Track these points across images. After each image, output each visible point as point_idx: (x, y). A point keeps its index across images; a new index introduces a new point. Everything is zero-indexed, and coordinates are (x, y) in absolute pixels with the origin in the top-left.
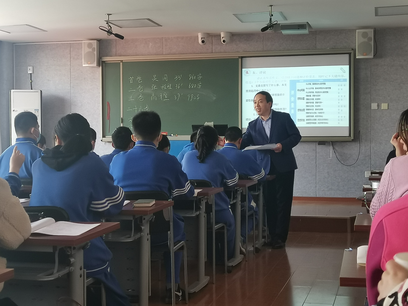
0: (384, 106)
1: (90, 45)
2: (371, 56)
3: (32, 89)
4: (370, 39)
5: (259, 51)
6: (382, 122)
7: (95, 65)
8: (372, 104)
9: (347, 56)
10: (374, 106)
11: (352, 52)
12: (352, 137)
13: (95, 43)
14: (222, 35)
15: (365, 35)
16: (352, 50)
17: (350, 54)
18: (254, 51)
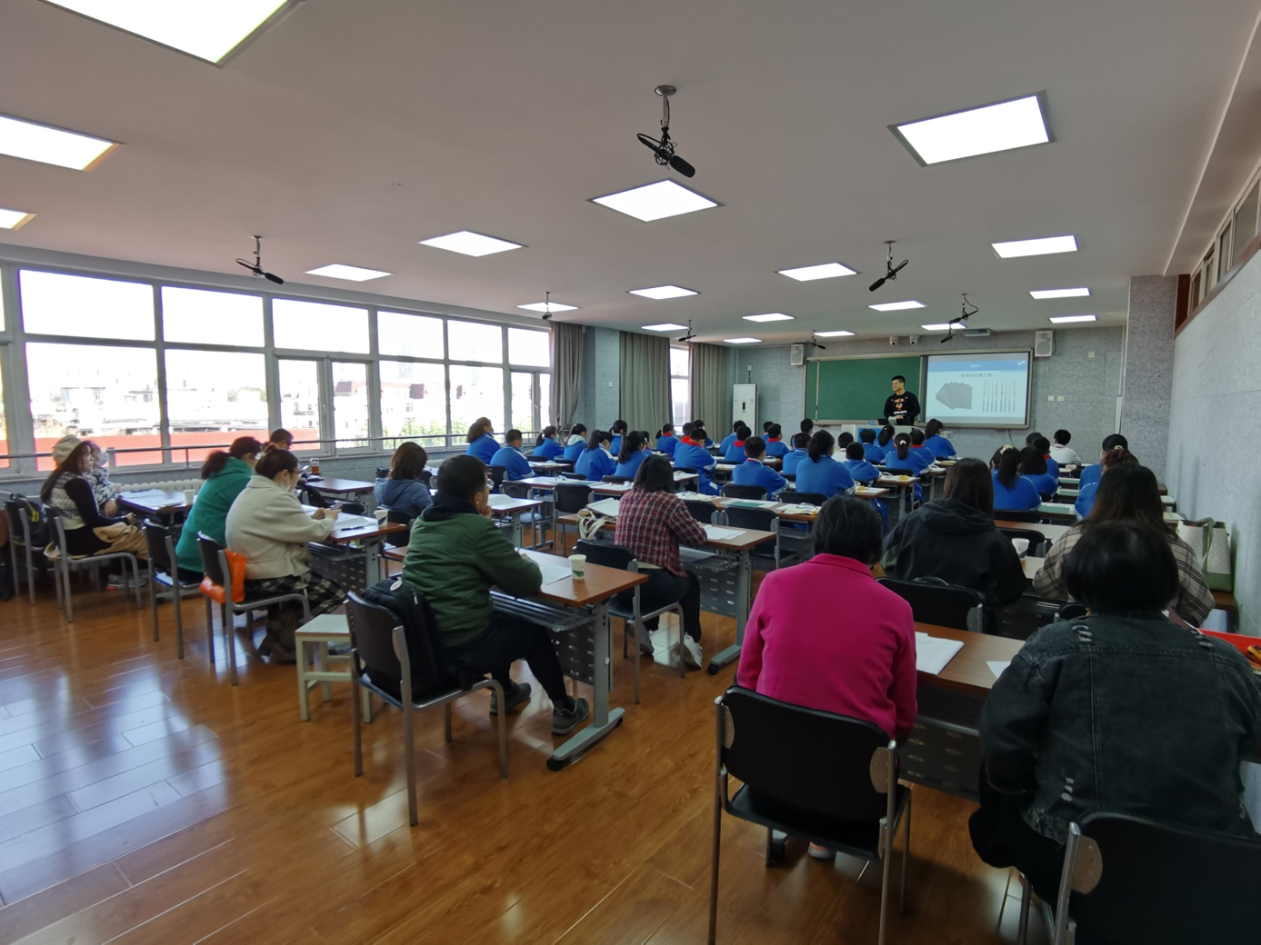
0: (1061, 399)
1: (796, 348)
2: (1050, 355)
3: (750, 383)
4: (1049, 340)
5: (943, 351)
6: (1058, 413)
7: (801, 363)
8: (1049, 396)
9: (1026, 354)
10: (1051, 398)
11: (1031, 351)
12: (1028, 426)
13: (802, 347)
14: (911, 338)
15: (1045, 337)
16: (1032, 349)
17: (1029, 353)
18: (938, 351)
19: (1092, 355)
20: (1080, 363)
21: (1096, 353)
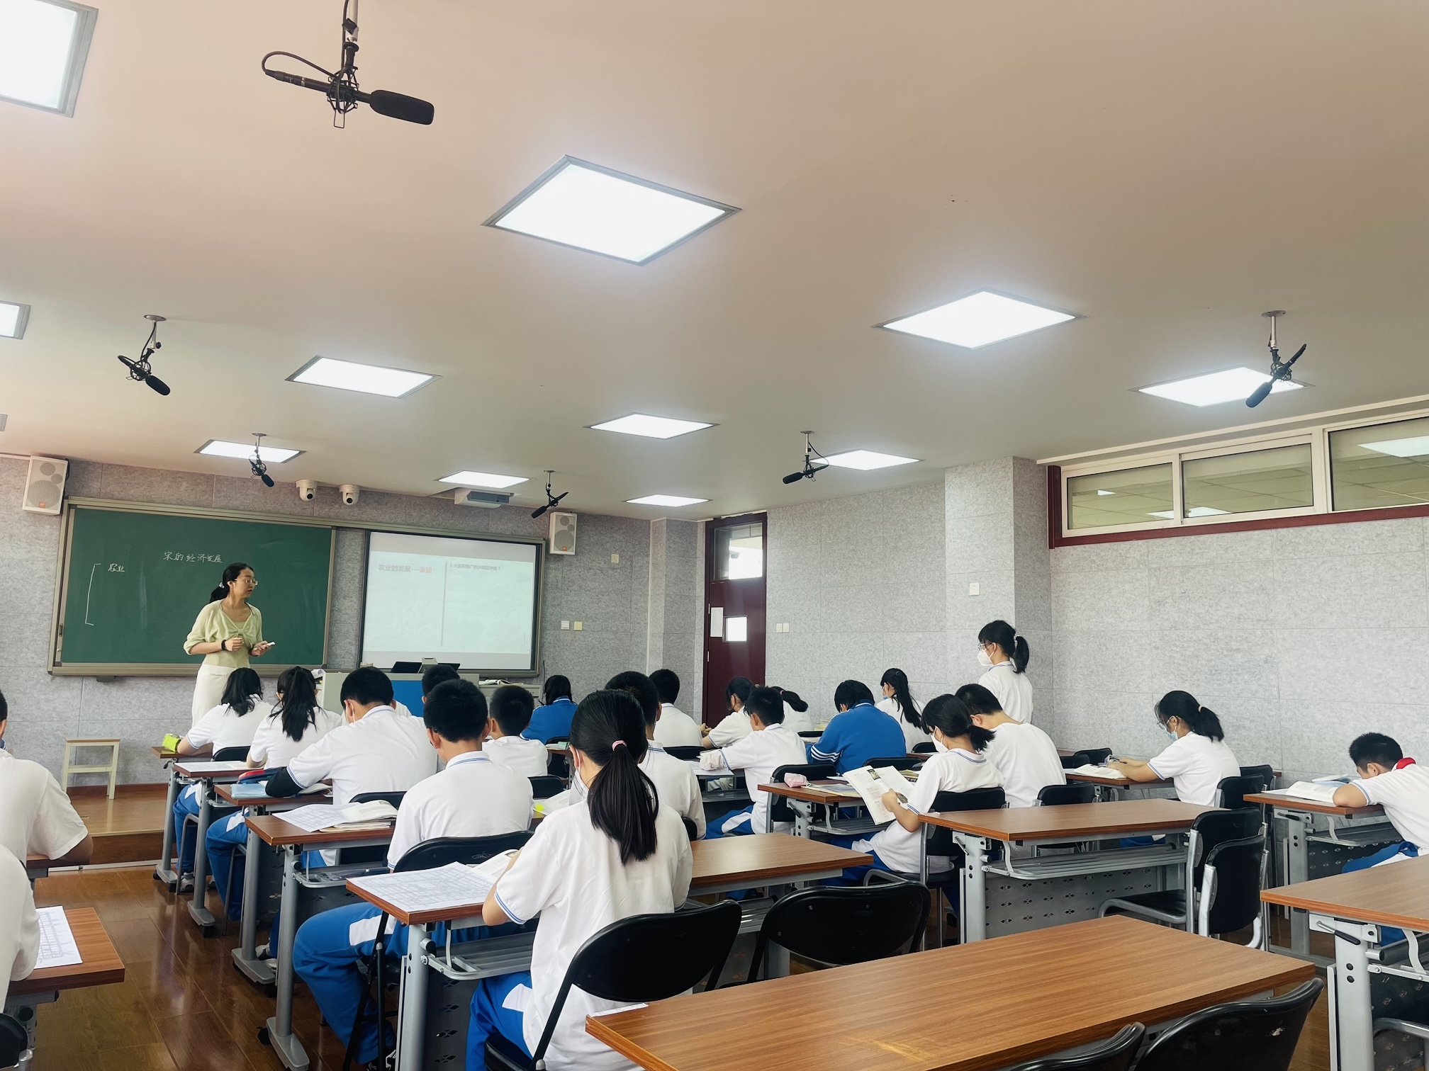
0: (578, 626)
1: (47, 469)
2: (573, 553)
4: (571, 527)
5: (397, 524)
6: (575, 649)
7: (55, 510)
8: (562, 622)
9: (534, 547)
10: (565, 624)
11: (544, 543)
12: (536, 671)
13: (61, 466)
14: (347, 490)
15: (564, 521)
16: (544, 539)
17: (538, 546)
18: (390, 523)
19: (615, 558)
20: (601, 570)
21: (621, 557)
